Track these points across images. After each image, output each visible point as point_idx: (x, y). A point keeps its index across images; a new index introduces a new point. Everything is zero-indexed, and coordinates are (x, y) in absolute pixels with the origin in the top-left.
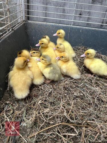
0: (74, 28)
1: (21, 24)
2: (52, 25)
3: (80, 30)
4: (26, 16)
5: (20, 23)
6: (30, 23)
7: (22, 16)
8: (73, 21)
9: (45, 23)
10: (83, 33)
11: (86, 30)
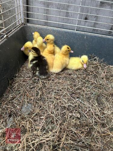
0: (78, 33)
1: (19, 29)
2: (53, 30)
3: (84, 37)
4: (25, 19)
5: (17, 28)
6: (30, 26)
7: (21, 19)
8: (76, 25)
9: (45, 27)
10: (87, 39)
11: (92, 37)
